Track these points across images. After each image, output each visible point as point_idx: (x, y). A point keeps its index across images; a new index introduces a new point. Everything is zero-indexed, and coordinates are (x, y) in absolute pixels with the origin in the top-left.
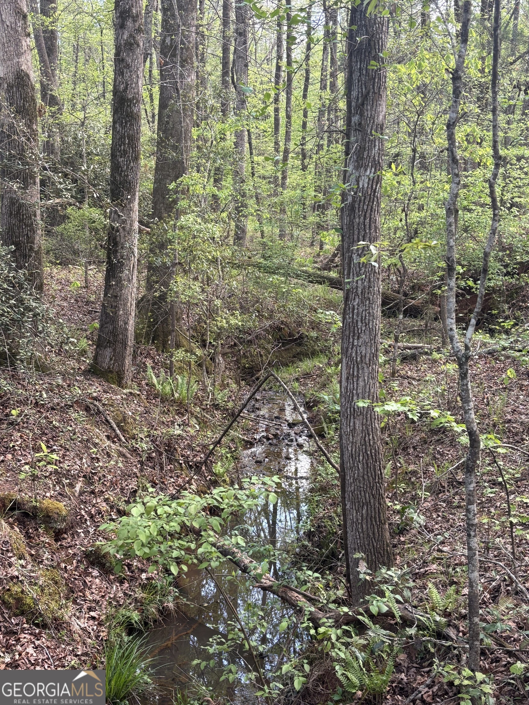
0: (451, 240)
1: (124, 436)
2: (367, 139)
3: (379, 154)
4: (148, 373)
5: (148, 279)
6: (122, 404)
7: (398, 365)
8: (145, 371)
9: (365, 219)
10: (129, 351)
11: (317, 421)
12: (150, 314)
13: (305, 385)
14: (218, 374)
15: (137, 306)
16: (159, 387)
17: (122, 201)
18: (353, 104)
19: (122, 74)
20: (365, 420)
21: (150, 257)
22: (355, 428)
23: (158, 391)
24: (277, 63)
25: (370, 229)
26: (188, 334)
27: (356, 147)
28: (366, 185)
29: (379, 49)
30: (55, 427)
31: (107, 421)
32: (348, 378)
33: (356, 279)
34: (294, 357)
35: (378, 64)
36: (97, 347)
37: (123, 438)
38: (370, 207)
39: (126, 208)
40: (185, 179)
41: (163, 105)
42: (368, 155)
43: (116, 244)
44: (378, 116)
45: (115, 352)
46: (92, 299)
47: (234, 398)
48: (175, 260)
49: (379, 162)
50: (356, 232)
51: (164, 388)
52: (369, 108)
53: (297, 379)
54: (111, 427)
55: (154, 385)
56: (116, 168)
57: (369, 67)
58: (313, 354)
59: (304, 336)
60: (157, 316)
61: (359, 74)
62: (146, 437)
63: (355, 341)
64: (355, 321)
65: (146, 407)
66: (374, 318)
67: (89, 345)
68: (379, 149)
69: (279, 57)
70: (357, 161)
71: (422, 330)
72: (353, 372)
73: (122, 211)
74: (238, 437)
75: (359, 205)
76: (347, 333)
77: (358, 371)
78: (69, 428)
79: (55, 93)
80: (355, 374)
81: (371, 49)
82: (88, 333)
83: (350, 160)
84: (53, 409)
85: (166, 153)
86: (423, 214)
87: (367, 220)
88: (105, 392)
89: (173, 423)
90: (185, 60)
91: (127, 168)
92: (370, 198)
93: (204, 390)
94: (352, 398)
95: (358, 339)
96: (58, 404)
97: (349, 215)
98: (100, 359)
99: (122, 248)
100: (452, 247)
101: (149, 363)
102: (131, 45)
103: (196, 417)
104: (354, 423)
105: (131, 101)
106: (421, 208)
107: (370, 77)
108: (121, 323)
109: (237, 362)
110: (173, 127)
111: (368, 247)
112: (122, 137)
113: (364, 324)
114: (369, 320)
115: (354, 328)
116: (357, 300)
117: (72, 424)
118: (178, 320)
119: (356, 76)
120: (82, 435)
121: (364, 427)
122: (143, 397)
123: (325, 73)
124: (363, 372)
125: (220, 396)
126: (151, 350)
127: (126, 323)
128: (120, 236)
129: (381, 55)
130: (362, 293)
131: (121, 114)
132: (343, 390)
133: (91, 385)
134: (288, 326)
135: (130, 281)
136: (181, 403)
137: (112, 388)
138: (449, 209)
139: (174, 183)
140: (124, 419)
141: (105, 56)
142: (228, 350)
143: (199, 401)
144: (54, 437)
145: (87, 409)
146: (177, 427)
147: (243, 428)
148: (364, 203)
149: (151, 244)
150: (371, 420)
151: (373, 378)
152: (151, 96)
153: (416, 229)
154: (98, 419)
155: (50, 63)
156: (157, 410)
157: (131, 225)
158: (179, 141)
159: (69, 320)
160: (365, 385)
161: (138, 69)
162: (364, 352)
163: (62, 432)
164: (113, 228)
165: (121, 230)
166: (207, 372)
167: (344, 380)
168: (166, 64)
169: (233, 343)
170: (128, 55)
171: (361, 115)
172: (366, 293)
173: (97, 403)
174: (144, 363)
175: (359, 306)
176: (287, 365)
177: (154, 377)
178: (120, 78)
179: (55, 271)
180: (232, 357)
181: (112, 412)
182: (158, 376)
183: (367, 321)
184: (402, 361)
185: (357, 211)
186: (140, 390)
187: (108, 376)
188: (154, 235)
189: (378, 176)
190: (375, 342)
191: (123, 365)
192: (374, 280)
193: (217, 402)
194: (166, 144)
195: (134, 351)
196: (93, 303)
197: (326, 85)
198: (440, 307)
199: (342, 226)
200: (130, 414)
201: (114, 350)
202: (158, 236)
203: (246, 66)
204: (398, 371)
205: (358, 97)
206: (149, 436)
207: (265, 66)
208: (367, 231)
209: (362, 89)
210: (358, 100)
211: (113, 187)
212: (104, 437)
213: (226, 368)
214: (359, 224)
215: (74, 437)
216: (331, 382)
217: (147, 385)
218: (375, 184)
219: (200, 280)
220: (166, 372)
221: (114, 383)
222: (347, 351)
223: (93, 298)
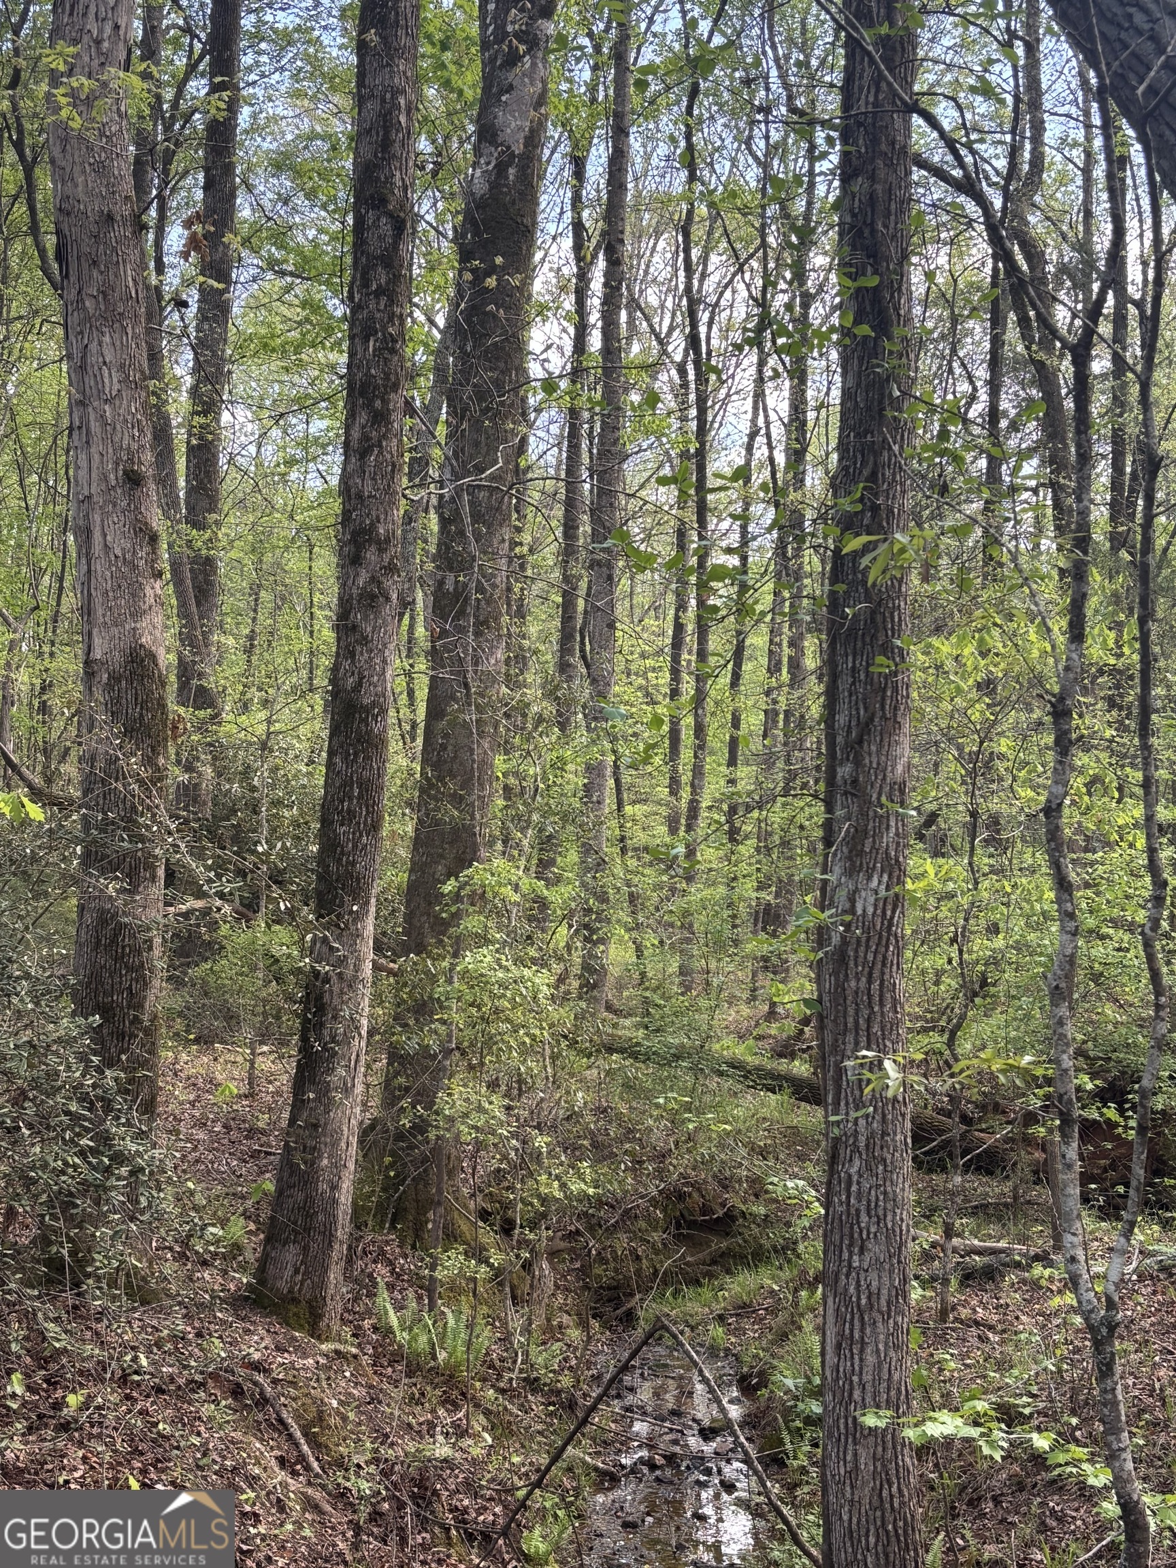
0: (1065, 1057)
1: (317, 1459)
2: (871, 813)
3: (898, 844)
4: (379, 1300)
5: (387, 1083)
6: (318, 1380)
7: (954, 1294)
8: (372, 1295)
9: (870, 982)
10: (339, 1251)
11: (768, 1424)
12: (388, 1160)
13: (739, 1332)
14: (540, 1302)
15: (361, 1142)
16: (402, 1337)
17: (339, 916)
18: (839, 739)
19: (352, 654)
20: (880, 1449)
21: (393, 1034)
22: (857, 1467)
23: (401, 1346)
24: (677, 618)
25: (882, 1005)
26: (472, 1205)
27: (848, 831)
28: (870, 910)
29: (893, 629)
30: (163, 1436)
31: (281, 1421)
32: (839, 1346)
33: (853, 1115)
34: (714, 1262)
35: (891, 663)
36: (268, 1240)
37: (315, 1465)
38: (880, 957)
39: (348, 931)
40: (477, 873)
41: (435, 712)
42: (873, 847)
43: (321, 1009)
44: (894, 767)
45: (305, 1255)
46: (261, 1124)
47: (574, 1362)
48: (450, 1041)
49: (897, 861)
50: (851, 1011)
51: (414, 1338)
52: (873, 748)
53: (721, 1318)
54: (290, 1437)
55: (390, 1330)
56: (330, 845)
57: (871, 669)
58: (756, 1257)
59: (736, 1213)
60: (405, 1165)
61: (850, 680)
62: (368, 1463)
63: (855, 1258)
64: (853, 1211)
65: (371, 1387)
66: (896, 1206)
67: (250, 1232)
68: (897, 834)
69: (681, 606)
70: (850, 858)
71: (1006, 1205)
72: (852, 1330)
73: (339, 938)
74: (584, 1462)
75: (856, 951)
76: (836, 1237)
77: (862, 1330)
78: (196, 1440)
79: (210, 683)
80: (857, 1335)
81: (877, 631)
82: (249, 1203)
83: (835, 854)
84: (160, 1390)
85: (438, 809)
86: (999, 942)
87: (876, 986)
88: (280, 1349)
89: (431, 1426)
90: (485, 623)
91: (355, 846)
92: (880, 937)
93: (506, 1340)
94: (851, 1395)
95: (861, 1252)
96: (172, 1380)
97: (835, 973)
98: (271, 1270)
99: (335, 1017)
100: (1066, 1071)
101: (382, 1272)
102: (373, 597)
103: (487, 1413)
104: (855, 1455)
105: (367, 710)
106: (993, 929)
107: (876, 686)
108: (323, 1187)
109: (584, 1271)
110: (455, 757)
111: (880, 1063)
112: (347, 784)
113: (874, 1219)
114: (885, 1209)
115: (852, 1228)
116: (857, 1163)
117: (202, 1429)
118: (451, 1174)
119: (844, 683)
120: (224, 1458)
121: (878, 1464)
122: (366, 1360)
123: (777, 639)
124: (874, 1332)
125: (545, 1359)
126: (387, 1243)
127: (334, 1187)
128: (331, 992)
129: (899, 643)
130: (867, 1146)
131: (347, 737)
132: (828, 1373)
133: (247, 1331)
134: (699, 1190)
135: (347, 1090)
136: (451, 1376)
137: (294, 1339)
138: (1057, 987)
139: (452, 881)
140: (320, 1418)
141: (317, 597)
142: (563, 1245)
143: (492, 1371)
144: (158, 1461)
145: (237, 1392)
146: (440, 1438)
147: (593, 1439)
148: (868, 947)
149: (399, 1005)
150: (894, 1447)
151: (897, 1347)
152: (411, 694)
153: (983, 974)
154: (260, 1417)
155: (201, 618)
156: (398, 1394)
157: (357, 969)
158: (466, 784)
159: (209, 1172)
160: (880, 1363)
161: (385, 645)
162: (875, 1284)
163: (178, 1448)
164: (316, 974)
165: (334, 979)
166: (514, 1298)
167: (829, 1349)
168: (444, 633)
169: (573, 1228)
170: (365, 618)
171: (858, 763)
172: (877, 1148)
173: (260, 1378)
174: (370, 1275)
175: (861, 1176)
176: (698, 1283)
177: (391, 1312)
178: (346, 664)
179: (184, 1057)
180: (572, 1261)
181: (294, 1399)
182: (399, 1307)
183: (881, 1213)
184: (961, 1283)
185: (852, 964)
186: (359, 1346)
187: (288, 1310)
188: (405, 984)
189: (897, 895)
190: (899, 1262)
191: (322, 1284)
192: (895, 1118)
193: (535, 1374)
194: (438, 791)
195: (350, 1248)
196: (263, 1132)
197: (779, 662)
198: (1044, 1150)
199: (820, 996)
200: (335, 1403)
201: (305, 1249)
202: (414, 987)
203: (611, 626)
204: (954, 1308)
205: (849, 727)
206: (376, 1461)
207: (650, 621)
208: (876, 1009)
209: (858, 709)
210: (849, 732)
211: (322, 887)
212: (273, 1462)
213: (557, 1287)
214: (856, 993)
215: (205, 1461)
216: (800, 1328)
217: (375, 1329)
218: (889, 907)
219: (504, 1088)
220: (419, 1298)
221: (301, 1328)
222: (837, 1281)
223: (263, 1121)
